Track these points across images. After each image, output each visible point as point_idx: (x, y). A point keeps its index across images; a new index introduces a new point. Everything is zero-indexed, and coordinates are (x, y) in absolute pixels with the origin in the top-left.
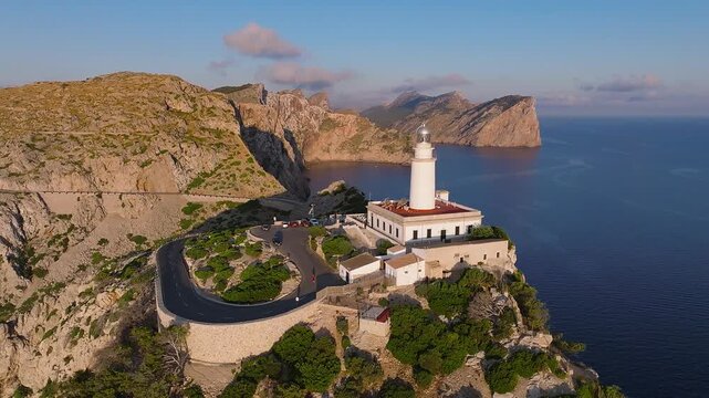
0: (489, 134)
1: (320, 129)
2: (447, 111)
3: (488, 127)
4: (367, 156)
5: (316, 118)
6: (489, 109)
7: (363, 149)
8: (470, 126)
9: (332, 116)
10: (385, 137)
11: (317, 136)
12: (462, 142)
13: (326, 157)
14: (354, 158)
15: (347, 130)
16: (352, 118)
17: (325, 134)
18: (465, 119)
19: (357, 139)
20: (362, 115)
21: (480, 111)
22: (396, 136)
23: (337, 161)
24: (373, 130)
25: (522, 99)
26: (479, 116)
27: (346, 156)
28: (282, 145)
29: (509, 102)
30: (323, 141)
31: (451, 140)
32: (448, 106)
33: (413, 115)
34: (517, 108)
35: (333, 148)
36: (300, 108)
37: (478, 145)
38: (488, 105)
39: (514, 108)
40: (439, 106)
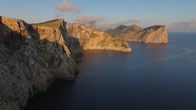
0: (149, 39)
1: (90, 37)
2: (134, 30)
3: (149, 36)
4: (107, 48)
5: (89, 33)
6: (150, 30)
7: (106, 45)
8: (142, 36)
9: (94, 32)
10: (114, 40)
11: (88, 40)
12: (140, 41)
13: (92, 48)
14: (103, 48)
15: (100, 37)
16: (102, 33)
17: (92, 39)
18: (141, 33)
19: (104, 41)
20: (106, 32)
21: (146, 31)
22: (118, 40)
23: (96, 50)
24: (110, 37)
25: (161, 26)
26: (145, 32)
27: (99, 48)
28: (63, 48)
29: (157, 27)
30: (91, 42)
31: (136, 40)
32: (134, 29)
33: (122, 32)
34: (160, 29)
35: (94, 44)
36: (82, 29)
37: (146, 42)
38: (149, 28)
39: (159, 29)
40: (131, 29)
